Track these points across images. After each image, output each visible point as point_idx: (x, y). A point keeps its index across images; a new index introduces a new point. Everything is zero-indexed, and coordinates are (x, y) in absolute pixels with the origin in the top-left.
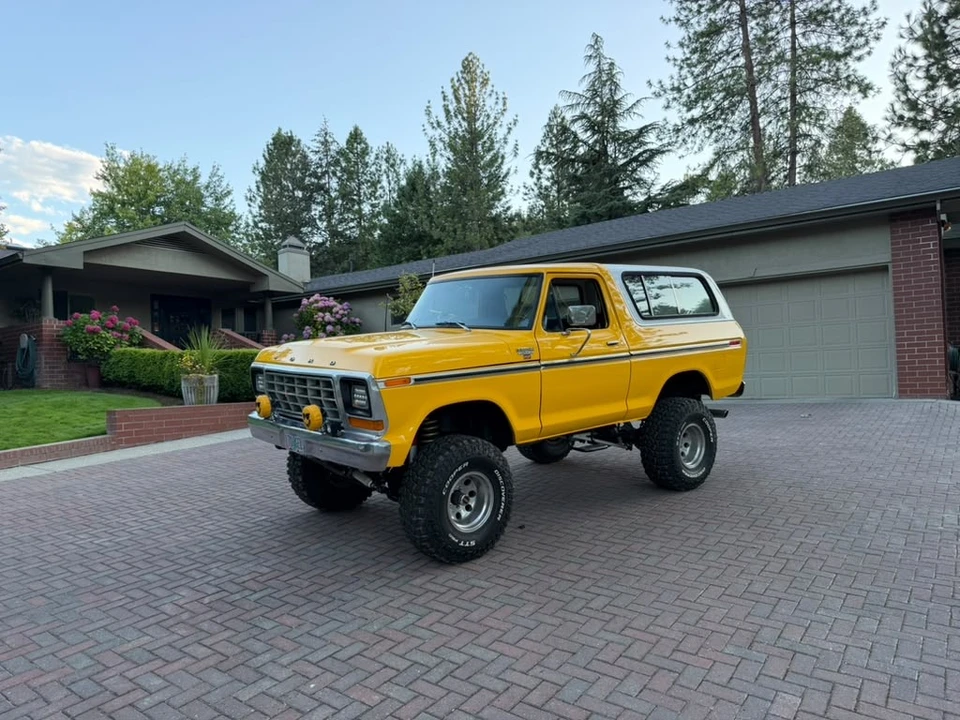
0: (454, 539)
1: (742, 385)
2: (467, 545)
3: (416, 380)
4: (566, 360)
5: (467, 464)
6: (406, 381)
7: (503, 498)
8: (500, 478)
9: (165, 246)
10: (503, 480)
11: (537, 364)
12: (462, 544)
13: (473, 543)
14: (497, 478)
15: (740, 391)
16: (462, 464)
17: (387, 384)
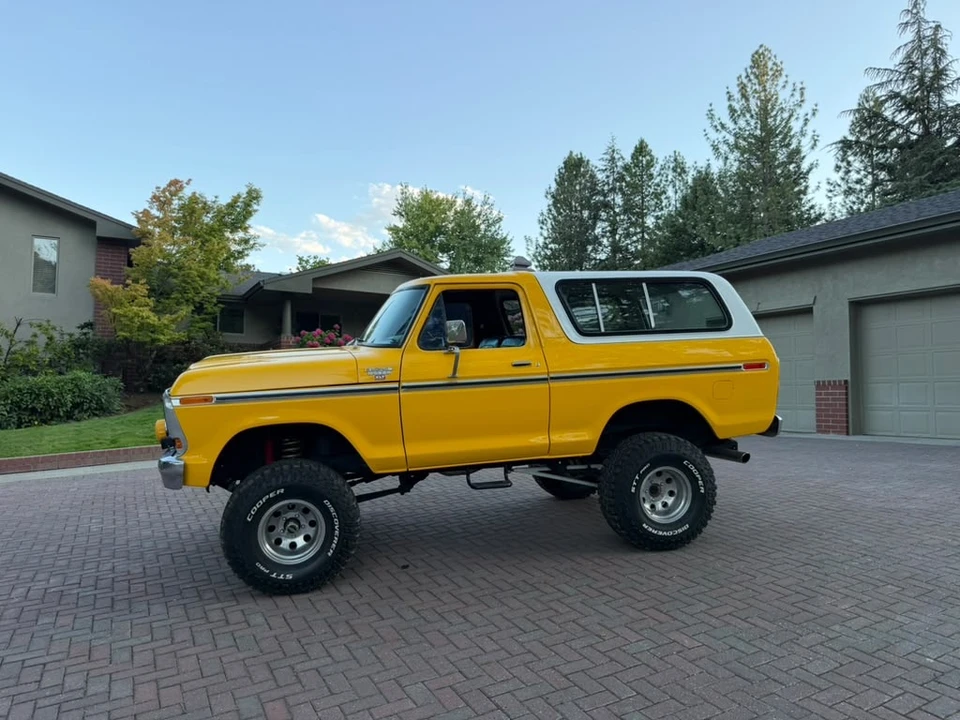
0: (262, 568)
1: (776, 419)
2: (281, 577)
3: (217, 399)
4: (441, 382)
5: (282, 491)
6: (207, 400)
7: (337, 532)
8: (332, 510)
9: (389, 272)
10: (336, 511)
11: (396, 385)
12: (274, 575)
13: (289, 577)
14: (328, 509)
15: (774, 428)
16: (276, 489)
17: (183, 401)
